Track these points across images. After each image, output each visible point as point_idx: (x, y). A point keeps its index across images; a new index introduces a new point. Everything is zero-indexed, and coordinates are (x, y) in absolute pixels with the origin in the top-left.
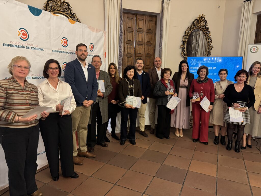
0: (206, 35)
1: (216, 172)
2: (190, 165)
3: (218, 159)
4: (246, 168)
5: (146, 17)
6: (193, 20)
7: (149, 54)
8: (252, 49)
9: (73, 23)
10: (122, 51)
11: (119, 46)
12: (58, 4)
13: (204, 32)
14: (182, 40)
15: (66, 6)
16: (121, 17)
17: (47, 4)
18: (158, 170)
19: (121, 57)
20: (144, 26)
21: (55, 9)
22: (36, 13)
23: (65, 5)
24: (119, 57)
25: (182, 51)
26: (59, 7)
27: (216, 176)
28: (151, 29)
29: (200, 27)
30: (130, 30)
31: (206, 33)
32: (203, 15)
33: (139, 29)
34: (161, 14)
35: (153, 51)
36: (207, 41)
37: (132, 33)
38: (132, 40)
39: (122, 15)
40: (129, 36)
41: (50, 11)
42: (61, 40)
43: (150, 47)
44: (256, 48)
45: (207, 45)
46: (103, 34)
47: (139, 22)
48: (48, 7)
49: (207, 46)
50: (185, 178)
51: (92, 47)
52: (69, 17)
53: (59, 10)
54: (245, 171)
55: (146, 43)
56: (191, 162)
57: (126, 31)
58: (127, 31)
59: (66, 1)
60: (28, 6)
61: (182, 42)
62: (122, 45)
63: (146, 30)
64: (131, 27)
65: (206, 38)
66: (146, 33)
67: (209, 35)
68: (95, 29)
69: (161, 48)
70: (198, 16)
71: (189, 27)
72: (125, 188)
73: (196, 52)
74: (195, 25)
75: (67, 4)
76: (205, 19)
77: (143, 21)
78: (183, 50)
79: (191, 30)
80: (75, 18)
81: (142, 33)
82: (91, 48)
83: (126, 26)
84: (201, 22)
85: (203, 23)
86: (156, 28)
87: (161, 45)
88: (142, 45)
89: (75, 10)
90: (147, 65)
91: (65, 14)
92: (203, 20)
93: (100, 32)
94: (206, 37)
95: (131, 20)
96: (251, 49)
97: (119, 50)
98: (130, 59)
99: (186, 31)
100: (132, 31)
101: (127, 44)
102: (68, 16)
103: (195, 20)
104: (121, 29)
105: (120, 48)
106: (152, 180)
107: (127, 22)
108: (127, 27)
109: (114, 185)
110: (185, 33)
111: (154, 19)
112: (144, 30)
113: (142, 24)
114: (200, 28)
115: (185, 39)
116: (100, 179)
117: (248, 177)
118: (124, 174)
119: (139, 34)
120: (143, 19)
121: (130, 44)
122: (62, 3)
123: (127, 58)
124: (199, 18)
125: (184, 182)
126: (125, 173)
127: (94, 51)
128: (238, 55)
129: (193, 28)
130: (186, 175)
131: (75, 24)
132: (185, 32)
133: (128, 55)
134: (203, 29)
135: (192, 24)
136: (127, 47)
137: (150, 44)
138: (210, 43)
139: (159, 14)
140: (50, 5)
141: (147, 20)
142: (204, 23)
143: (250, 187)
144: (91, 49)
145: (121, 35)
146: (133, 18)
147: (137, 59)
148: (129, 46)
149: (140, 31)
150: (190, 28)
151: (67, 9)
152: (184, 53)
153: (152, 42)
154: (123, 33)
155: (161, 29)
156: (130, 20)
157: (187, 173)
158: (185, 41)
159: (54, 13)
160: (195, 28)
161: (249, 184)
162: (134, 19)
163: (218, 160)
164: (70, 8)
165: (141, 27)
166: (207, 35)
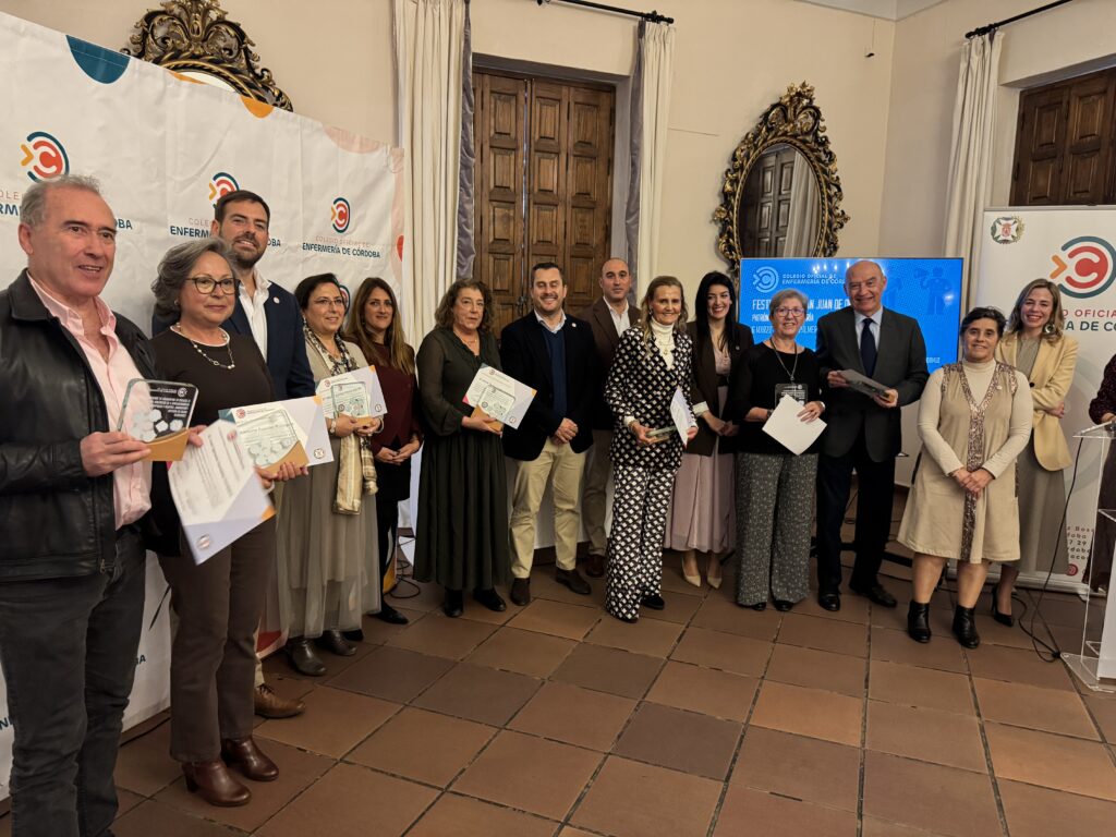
0: (818, 168)
1: (860, 729)
2: (754, 703)
3: (868, 675)
4: (977, 707)
5: (572, 89)
6: (766, 107)
7: (585, 244)
8: (999, 227)
9: (263, 114)
10: (471, 232)
11: (459, 212)
12: (196, 27)
13: (809, 158)
14: (719, 186)
15: (227, 39)
16: (464, 90)
17: (148, 27)
18: (624, 728)
19: (466, 257)
20: (564, 128)
21: (180, 52)
22: (101, 68)
23: (223, 35)
24: (458, 257)
25: (721, 236)
26: (196, 40)
27: (859, 745)
28: (593, 142)
29: (795, 136)
30: (503, 145)
31: (819, 159)
32: (804, 85)
33: (544, 141)
34: (631, 79)
35: (601, 234)
36: (822, 193)
37: (513, 157)
38: (512, 187)
39: (471, 81)
40: (499, 169)
41: (157, 61)
42: (211, 186)
43: (588, 217)
44: (1016, 225)
45: (823, 209)
46: (392, 158)
47: (541, 111)
48: (151, 39)
49: (823, 215)
50: (736, 755)
51: (341, 212)
52: (242, 85)
53: (197, 53)
54: (976, 719)
55: (573, 198)
56: (758, 691)
57: (486, 148)
58: (491, 147)
59: (228, 18)
60: (69, 39)
61: (719, 195)
62: (470, 207)
63: (571, 145)
64: (507, 131)
65: (820, 182)
66: (571, 159)
67: (830, 167)
68: (358, 138)
69: (634, 218)
70: (786, 92)
71: (750, 136)
72: (489, 802)
73: (777, 238)
74: (772, 129)
75: (232, 32)
76: (815, 104)
77: (557, 107)
78: (725, 232)
79: (756, 147)
80: (267, 89)
81: (553, 155)
82: (337, 218)
83: (487, 127)
84: (796, 116)
85: (804, 120)
86: (613, 137)
87: (633, 210)
88: (556, 206)
89: (267, 55)
90: (576, 290)
91: (227, 73)
92: (804, 108)
93: (377, 154)
94: (818, 177)
95: (509, 101)
96: (994, 230)
97: (459, 227)
98: (507, 266)
99: (738, 153)
100: (514, 150)
101: (491, 200)
102: (237, 81)
103: (774, 107)
104: (467, 136)
105: (464, 220)
106: (600, 766)
107: (492, 111)
108: (492, 132)
109: (442, 794)
110: (734, 159)
111: (604, 99)
112: (564, 146)
113: (557, 121)
114: (795, 141)
115: (732, 185)
116: (382, 772)
117: (986, 745)
118: (482, 746)
119: (544, 162)
120: (559, 101)
121: (503, 204)
122: (213, 24)
123: (491, 259)
124: (787, 99)
125: (731, 771)
126: (488, 744)
127: (354, 230)
128: (945, 253)
129: (765, 141)
130: (741, 742)
131: (270, 115)
132: (734, 154)
133: (497, 247)
134: (804, 142)
135: (761, 124)
136: (492, 213)
137: (588, 204)
138: (835, 199)
139: (627, 77)
140: (160, 32)
141: (576, 103)
142: (811, 119)
143: (995, 784)
144: (341, 222)
145: (465, 166)
146: (516, 95)
147: (535, 269)
148: (499, 212)
149: (545, 148)
150: (751, 141)
151: (235, 52)
152: (728, 241)
153: (595, 195)
154: (473, 157)
155: (635, 141)
156: (504, 100)
157: (743, 736)
158: (734, 194)
159: (176, 68)
160: (775, 140)
161: (988, 772)
162: (521, 99)
163: (867, 680)
164: (249, 47)
165: (549, 133)
166: (822, 168)
